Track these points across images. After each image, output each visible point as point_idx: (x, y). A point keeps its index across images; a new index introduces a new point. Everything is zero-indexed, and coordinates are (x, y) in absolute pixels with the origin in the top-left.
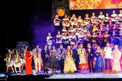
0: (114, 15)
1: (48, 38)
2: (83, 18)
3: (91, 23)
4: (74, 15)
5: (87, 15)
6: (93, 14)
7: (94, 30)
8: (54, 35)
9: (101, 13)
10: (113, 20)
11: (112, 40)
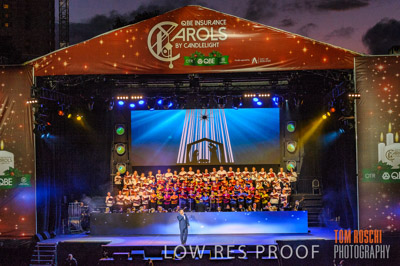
9: (169, 171)
11: (180, 202)
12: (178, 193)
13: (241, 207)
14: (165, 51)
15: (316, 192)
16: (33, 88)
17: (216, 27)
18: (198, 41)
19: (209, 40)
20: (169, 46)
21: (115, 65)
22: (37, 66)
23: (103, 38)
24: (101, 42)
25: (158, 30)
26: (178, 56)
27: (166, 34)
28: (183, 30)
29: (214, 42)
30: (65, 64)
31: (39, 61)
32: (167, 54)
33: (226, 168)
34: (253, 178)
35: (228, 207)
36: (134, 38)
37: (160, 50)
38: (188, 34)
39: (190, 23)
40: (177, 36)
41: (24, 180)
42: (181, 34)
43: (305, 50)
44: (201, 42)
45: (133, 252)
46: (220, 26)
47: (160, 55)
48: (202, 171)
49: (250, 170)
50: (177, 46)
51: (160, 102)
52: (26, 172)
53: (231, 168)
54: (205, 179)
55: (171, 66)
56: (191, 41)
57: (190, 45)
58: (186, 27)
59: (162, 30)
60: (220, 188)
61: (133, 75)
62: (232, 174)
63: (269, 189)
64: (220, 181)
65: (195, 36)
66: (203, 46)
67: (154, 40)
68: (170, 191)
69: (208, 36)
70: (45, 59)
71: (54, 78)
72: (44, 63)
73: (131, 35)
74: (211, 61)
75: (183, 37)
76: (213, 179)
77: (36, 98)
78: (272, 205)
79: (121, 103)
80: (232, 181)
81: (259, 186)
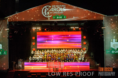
0: (52, 50)
1: (30, 58)
2: (42, 51)
4: (38, 50)
5: (43, 51)
7: (45, 56)
8: (32, 57)
9: (48, 50)
10: (52, 52)
13: (70, 61)
14: (47, 14)
15: (92, 56)
16: (8, 25)
17: (62, 7)
18: (57, 11)
19: (60, 11)
20: (48, 13)
21: (32, 18)
22: (9, 18)
23: (29, 10)
24: (28, 12)
25: (45, 8)
26: (51, 16)
27: (48, 9)
28: (53, 8)
29: (62, 12)
30: (17, 18)
31: (9, 17)
32: (48, 15)
34: (73, 52)
35: (66, 61)
36: (38, 11)
37: (45, 14)
38: (54, 9)
39: (54, 6)
40: (51, 10)
41: (5, 52)
42: (52, 9)
43: (89, 14)
44: (58, 12)
45: (37, 74)
46: (64, 7)
47: (46, 16)
49: (72, 50)
50: (51, 13)
51: (46, 30)
52: (5, 50)
55: (49, 19)
56: (55, 11)
57: (55, 13)
58: (53, 7)
59: (46, 8)
61: (38, 21)
62: (67, 51)
63: (78, 55)
64: (64, 53)
65: (56, 10)
66: (59, 13)
67: (44, 11)
69: (60, 10)
70: (11, 16)
71: (14, 22)
72: (11, 18)
73: (37, 9)
74: (61, 17)
75: (53, 10)
77: (8, 28)
78: (79, 60)
79: (34, 30)
80: (67, 53)
81: (75, 55)
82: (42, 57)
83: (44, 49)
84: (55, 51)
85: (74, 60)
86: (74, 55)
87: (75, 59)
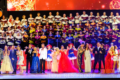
3: (28, 24)
4: (11, 16)
5: (24, 17)
6: (31, 15)
7: (31, 31)
11: (49, 41)
12: (47, 34)
33: (88, 13)
34: (111, 22)
48: (68, 16)
49: (108, 14)
53: (91, 13)
54: (70, 22)
60: (83, 30)
62: (93, 18)
68: (40, 32)
76: (77, 22)
80: (93, 24)
81: (115, 28)
82: (23, 35)
83: (27, 14)
84: (58, 17)
85: (112, 44)
86: (111, 28)
87: (114, 41)
